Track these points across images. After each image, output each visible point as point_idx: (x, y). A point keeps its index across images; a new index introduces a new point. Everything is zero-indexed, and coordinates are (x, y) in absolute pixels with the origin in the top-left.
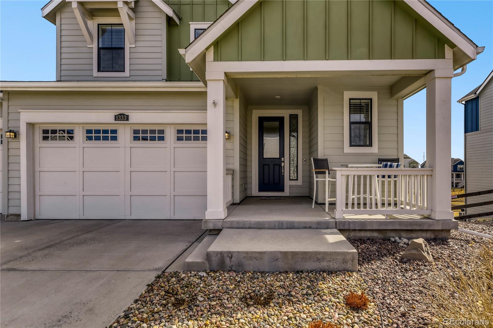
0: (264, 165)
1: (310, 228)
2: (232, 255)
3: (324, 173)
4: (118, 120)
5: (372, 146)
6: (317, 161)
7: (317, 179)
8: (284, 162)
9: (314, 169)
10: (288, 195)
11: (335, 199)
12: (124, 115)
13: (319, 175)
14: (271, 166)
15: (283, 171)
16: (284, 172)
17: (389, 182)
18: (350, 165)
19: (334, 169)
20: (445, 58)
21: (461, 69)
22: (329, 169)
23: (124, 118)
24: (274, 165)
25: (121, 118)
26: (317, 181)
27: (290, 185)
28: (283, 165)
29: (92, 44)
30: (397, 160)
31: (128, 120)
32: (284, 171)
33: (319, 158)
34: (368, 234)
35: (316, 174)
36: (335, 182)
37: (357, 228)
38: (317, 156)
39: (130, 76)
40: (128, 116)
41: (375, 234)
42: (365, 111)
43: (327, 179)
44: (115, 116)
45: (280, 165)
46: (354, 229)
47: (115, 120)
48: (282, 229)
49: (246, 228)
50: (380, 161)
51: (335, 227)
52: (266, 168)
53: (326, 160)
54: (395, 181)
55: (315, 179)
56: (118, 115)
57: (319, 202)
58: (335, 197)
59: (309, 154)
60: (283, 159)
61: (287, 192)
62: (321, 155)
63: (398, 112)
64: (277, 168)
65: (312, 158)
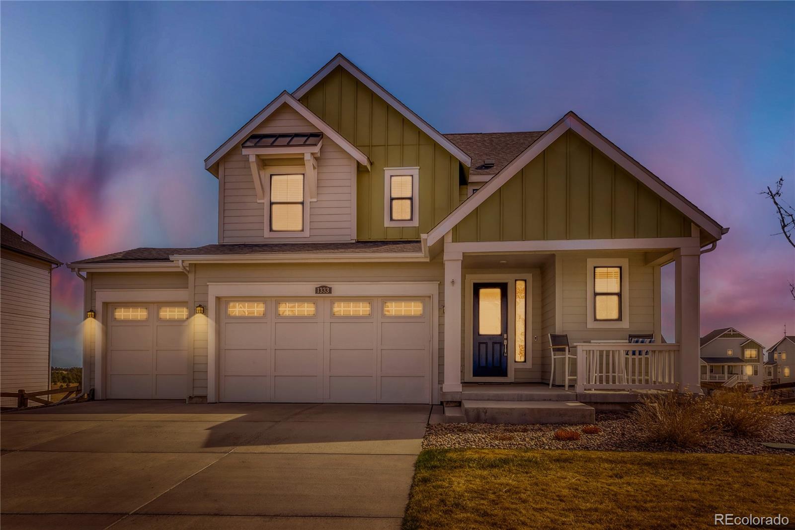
0: (480, 343)
1: (550, 400)
2: (486, 411)
3: (563, 350)
4: (320, 293)
5: (621, 320)
6: (554, 337)
7: (555, 357)
8: (507, 339)
9: (551, 346)
10: (513, 381)
11: (575, 377)
12: (326, 287)
13: (557, 353)
14: (490, 345)
15: (505, 351)
16: (507, 352)
17: (640, 360)
18: (592, 341)
19: (575, 344)
20: (691, 237)
21: (711, 245)
22: (568, 345)
23: (326, 290)
24: (494, 343)
25: (323, 290)
26: (555, 359)
27: (515, 369)
28: (505, 343)
29: (263, 199)
30: (651, 336)
31: (330, 292)
32: (507, 350)
33: (556, 334)
34: (610, 407)
35: (553, 351)
36: (576, 359)
37: (598, 401)
38: (555, 332)
39: (310, 236)
40: (330, 289)
41: (618, 408)
42: (614, 275)
43: (567, 356)
44: (316, 288)
45: (501, 344)
46: (595, 401)
47: (316, 293)
48: (521, 401)
49: (485, 400)
50: (631, 337)
51: (575, 399)
52: (483, 347)
53: (566, 336)
54: (647, 359)
55: (553, 357)
56: (319, 287)
57: (557, 384)
58: (576, 375)
59: (542, 329)
60: (505, 335)
61: (511, 377)
62: (559, 330)
63: (654, 282)
64: (497, 347)
65: (549, 335)
